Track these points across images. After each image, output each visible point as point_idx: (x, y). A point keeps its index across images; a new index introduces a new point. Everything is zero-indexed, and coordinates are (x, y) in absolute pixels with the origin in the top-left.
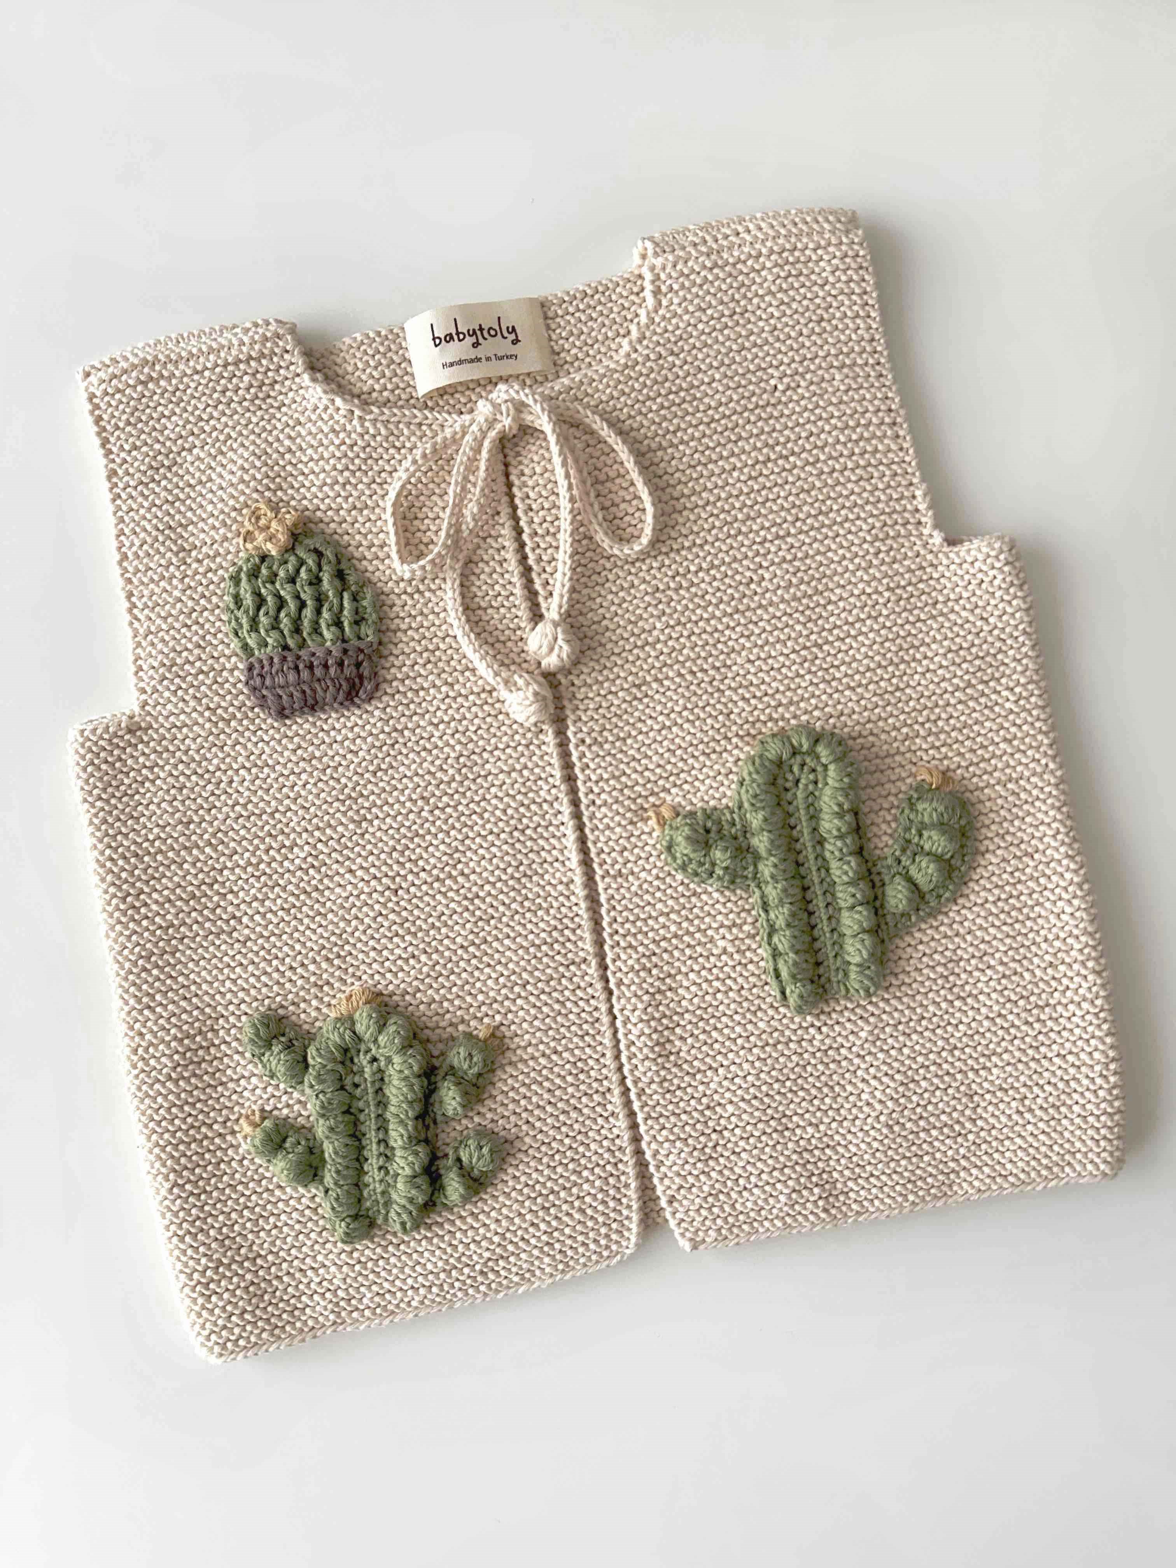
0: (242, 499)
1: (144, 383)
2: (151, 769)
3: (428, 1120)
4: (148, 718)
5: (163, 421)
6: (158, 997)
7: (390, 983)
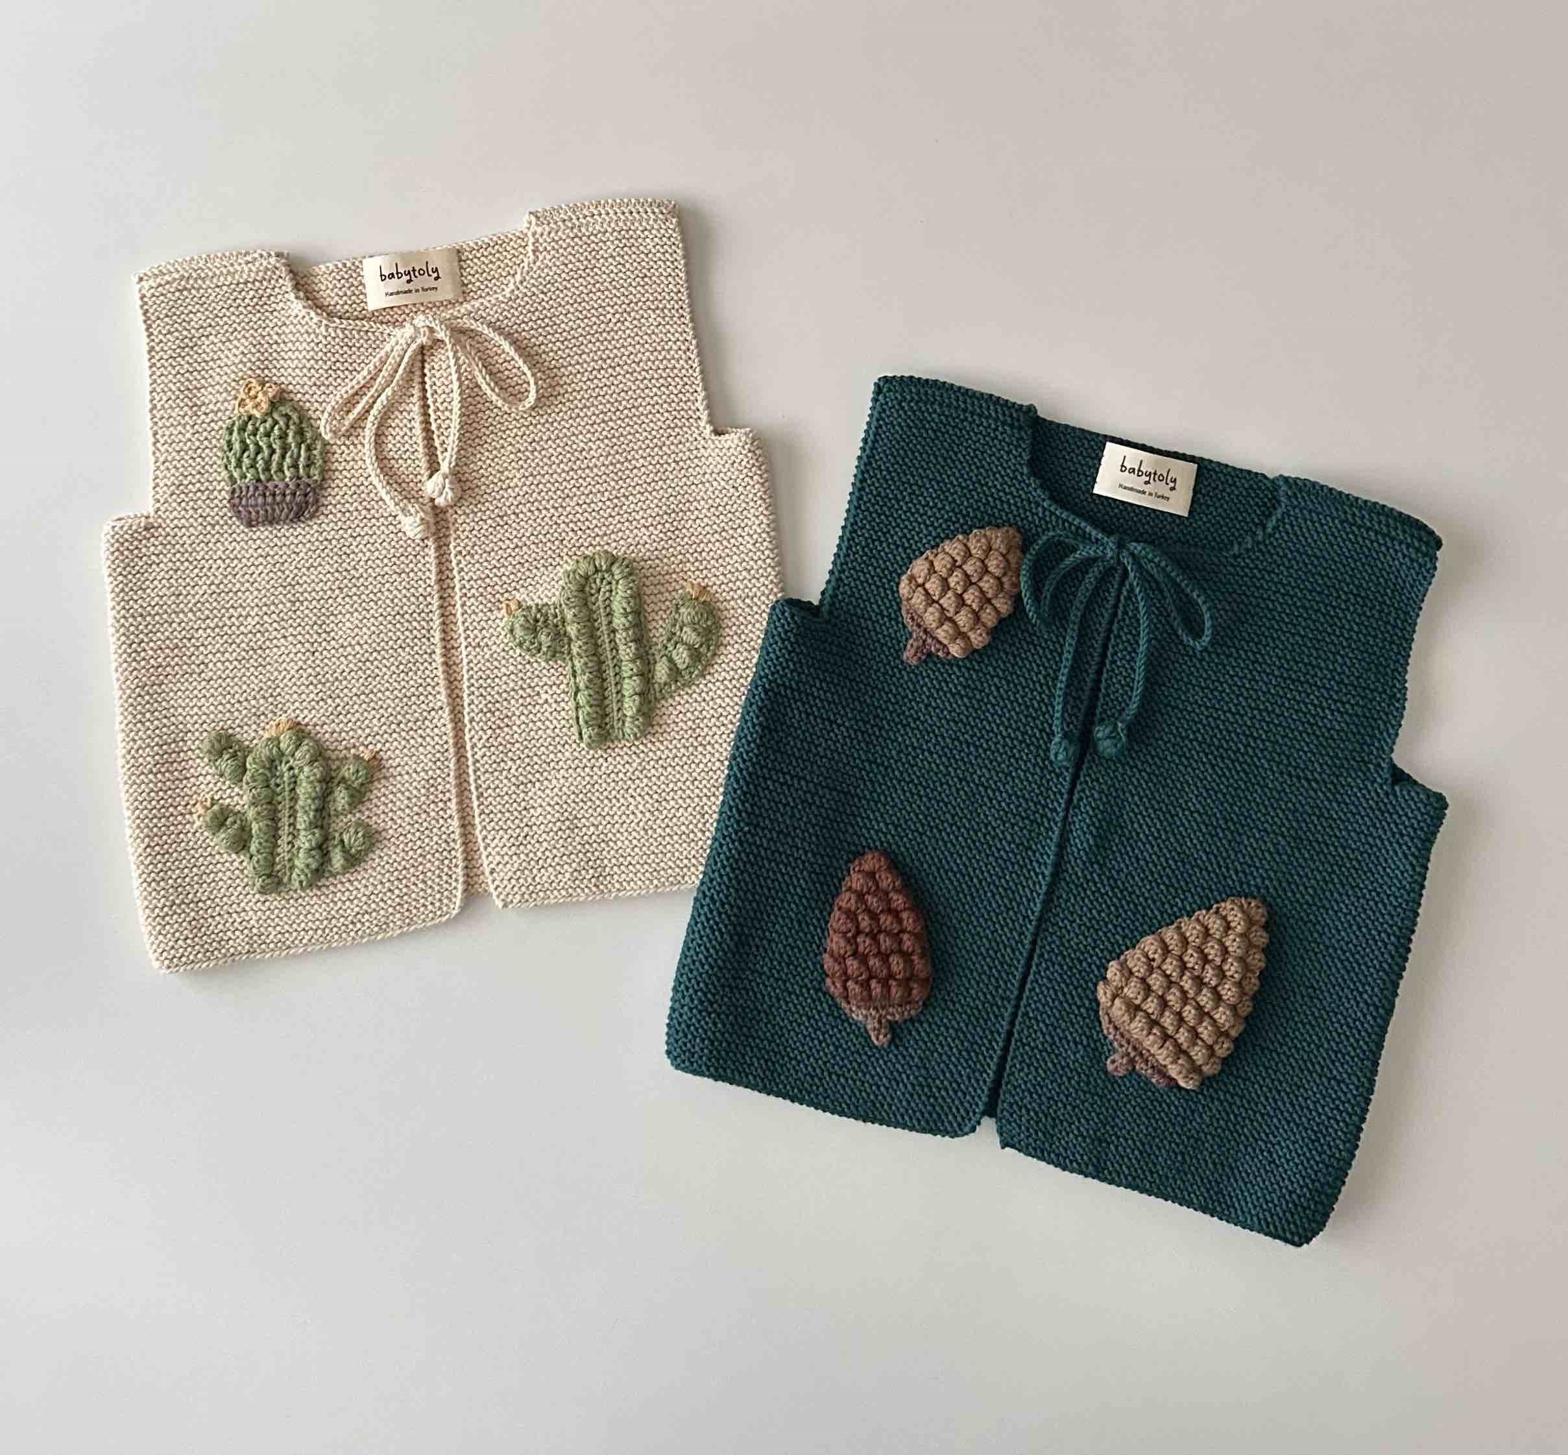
0: (240, 374)
1: (181, 291)
2: (158, 555)
3: (324, 814)
4: (160, 520)
5: (191, 315)
6: (148, 715)
7: (306, 717)
